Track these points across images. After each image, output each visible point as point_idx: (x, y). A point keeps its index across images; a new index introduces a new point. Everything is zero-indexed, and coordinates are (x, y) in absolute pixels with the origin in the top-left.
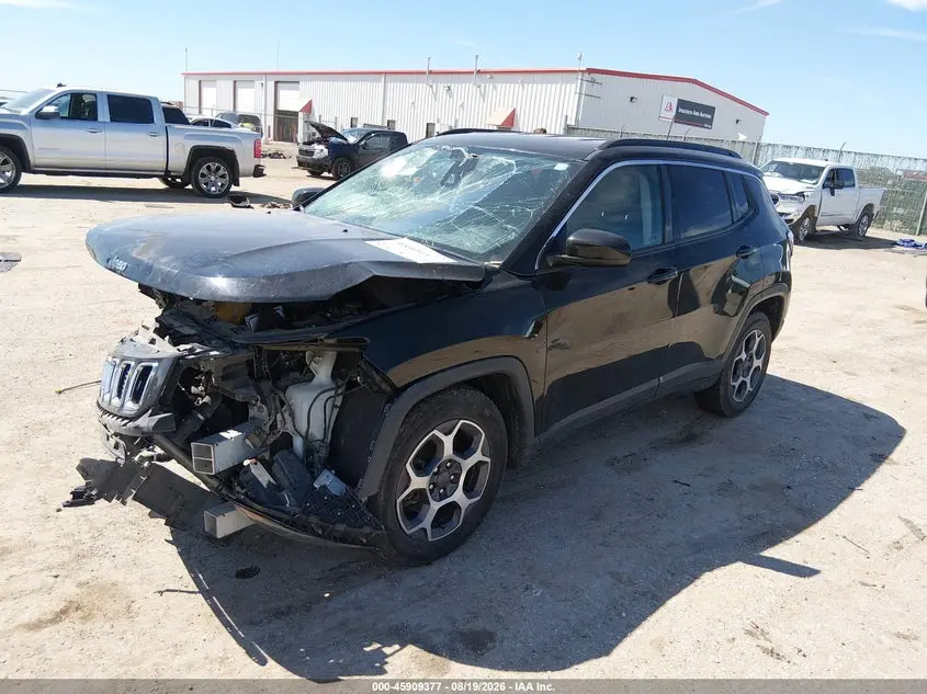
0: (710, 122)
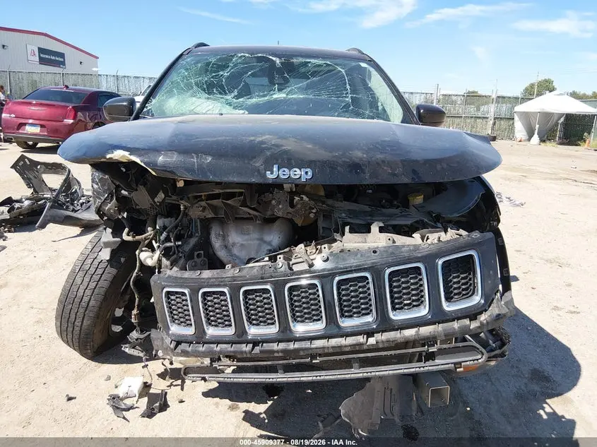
0: (63, 63)
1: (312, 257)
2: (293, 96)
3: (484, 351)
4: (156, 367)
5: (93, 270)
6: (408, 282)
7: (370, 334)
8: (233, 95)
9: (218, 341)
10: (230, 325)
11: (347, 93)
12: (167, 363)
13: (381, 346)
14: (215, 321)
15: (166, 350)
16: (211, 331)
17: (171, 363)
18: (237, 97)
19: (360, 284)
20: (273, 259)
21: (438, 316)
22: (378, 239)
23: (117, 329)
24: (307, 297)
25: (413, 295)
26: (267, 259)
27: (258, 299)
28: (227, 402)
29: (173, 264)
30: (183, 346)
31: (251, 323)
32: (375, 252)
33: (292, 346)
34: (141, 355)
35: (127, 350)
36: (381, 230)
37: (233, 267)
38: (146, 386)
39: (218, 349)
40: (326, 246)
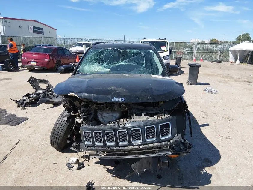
0: (43, 32)
1: (125, 123)
2: (126, 64)
3: (172, 151)
4: (81, 154)
5: (62, 124)
6: (151, 131)
7: (140, 145)
8: (106, 63)
9: (99, 146)
10: (102, 142)
11: (144, 63)
12: (84, 153)
13: (143, 149)
14: (98, 141)
15: (84, 149)
16: (97, 144)
17: (86, 153)
18: (107, 64)
19: (138, 131)
20: (114, 123)
21: (159, 141)
22: (143, 118)
23: (68, 142)
24: (123, 135)
25: (153, 134)
26: (113, 123)
27: (110, 135)
28: (102, 166)
29: (86, 123)
30: (89, 148)
31: (108, 141)
32: (142, 122)
33: (119, 148)
34: (76, 150)
35: (72, 149)
36: (145, 115)
37: (103, 125)
38: (78, 160)
39: (99, 149)
40: (129, 120)
